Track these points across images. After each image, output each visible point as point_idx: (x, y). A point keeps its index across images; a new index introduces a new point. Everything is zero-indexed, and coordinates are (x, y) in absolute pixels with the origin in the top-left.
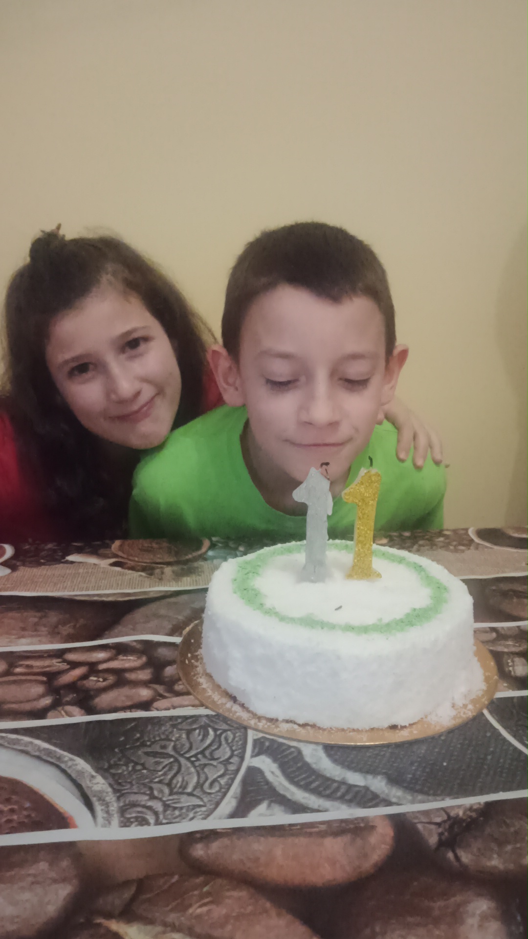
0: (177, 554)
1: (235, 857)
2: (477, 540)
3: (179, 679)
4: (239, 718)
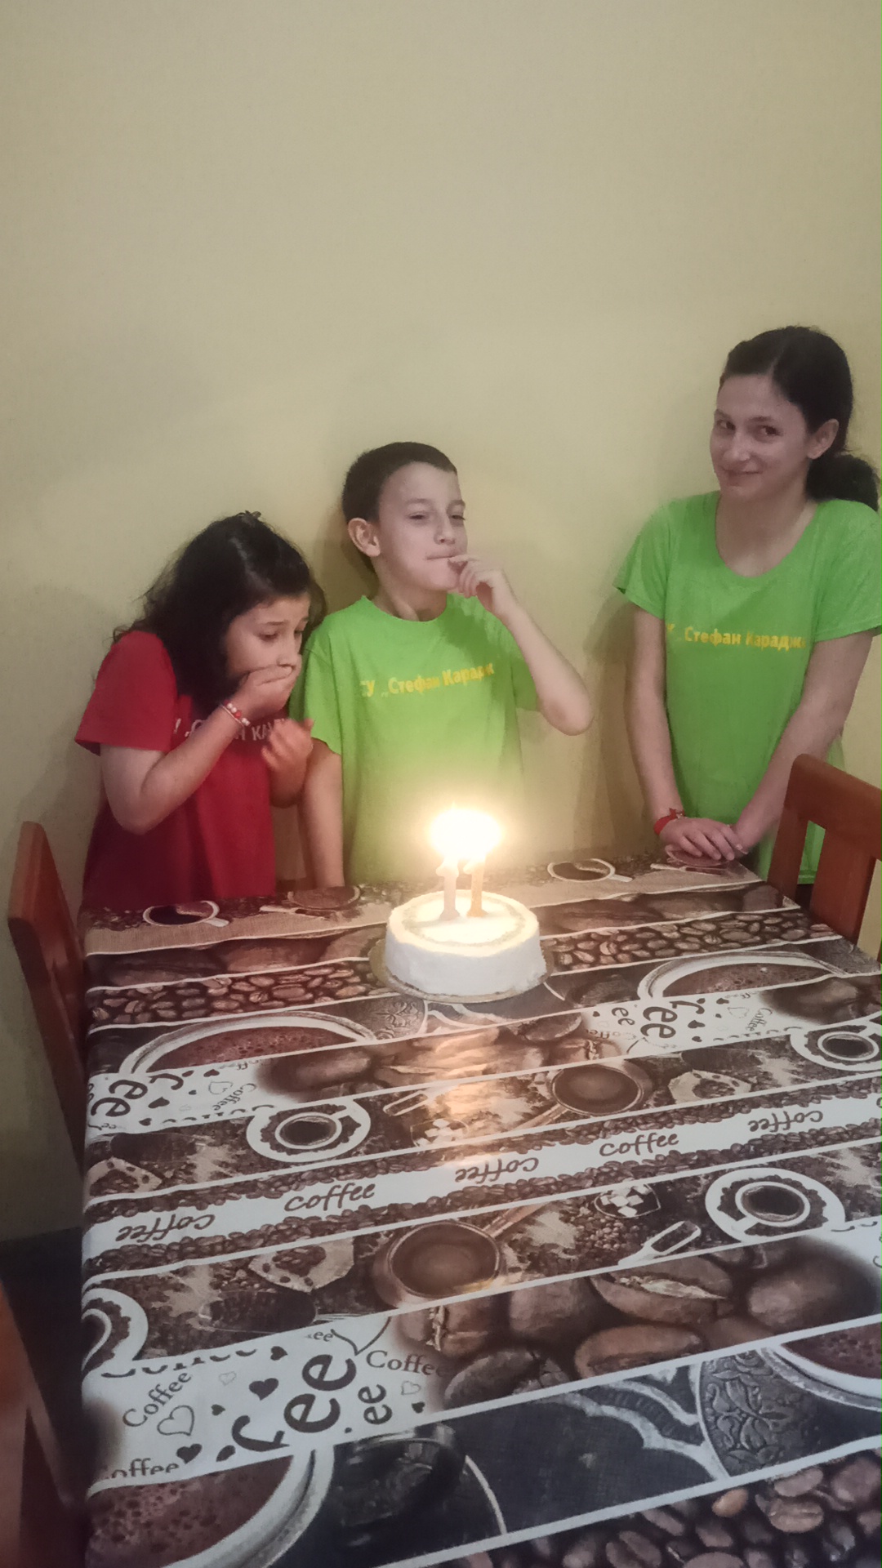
0: (338, 902)
2: (553, 875)
3: (377, 980)
4: (418, 995)
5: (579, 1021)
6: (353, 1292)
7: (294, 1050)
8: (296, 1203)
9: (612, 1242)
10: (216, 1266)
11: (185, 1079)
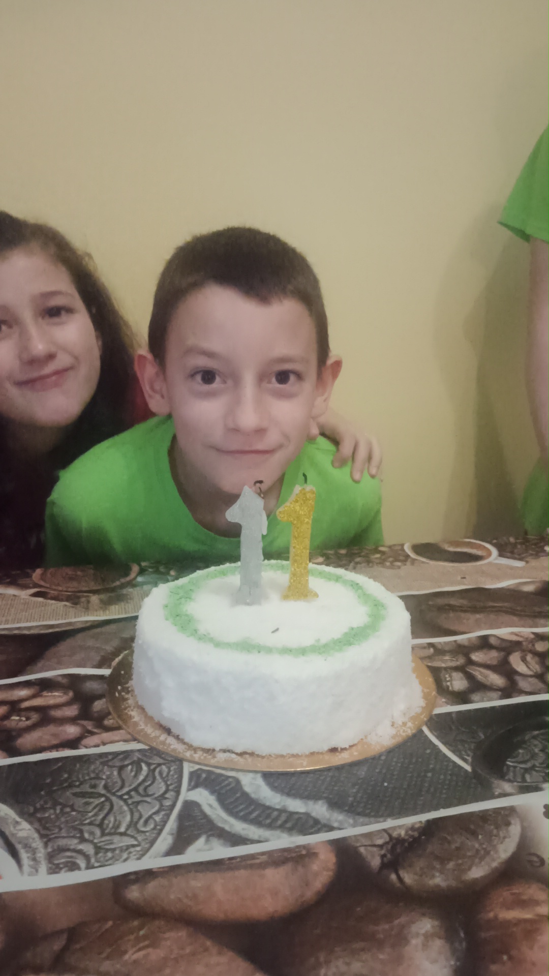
0: (103, 580)
1: (172, 897)
2: (413, 555)
3: (109, 713)
4: (174, 750)
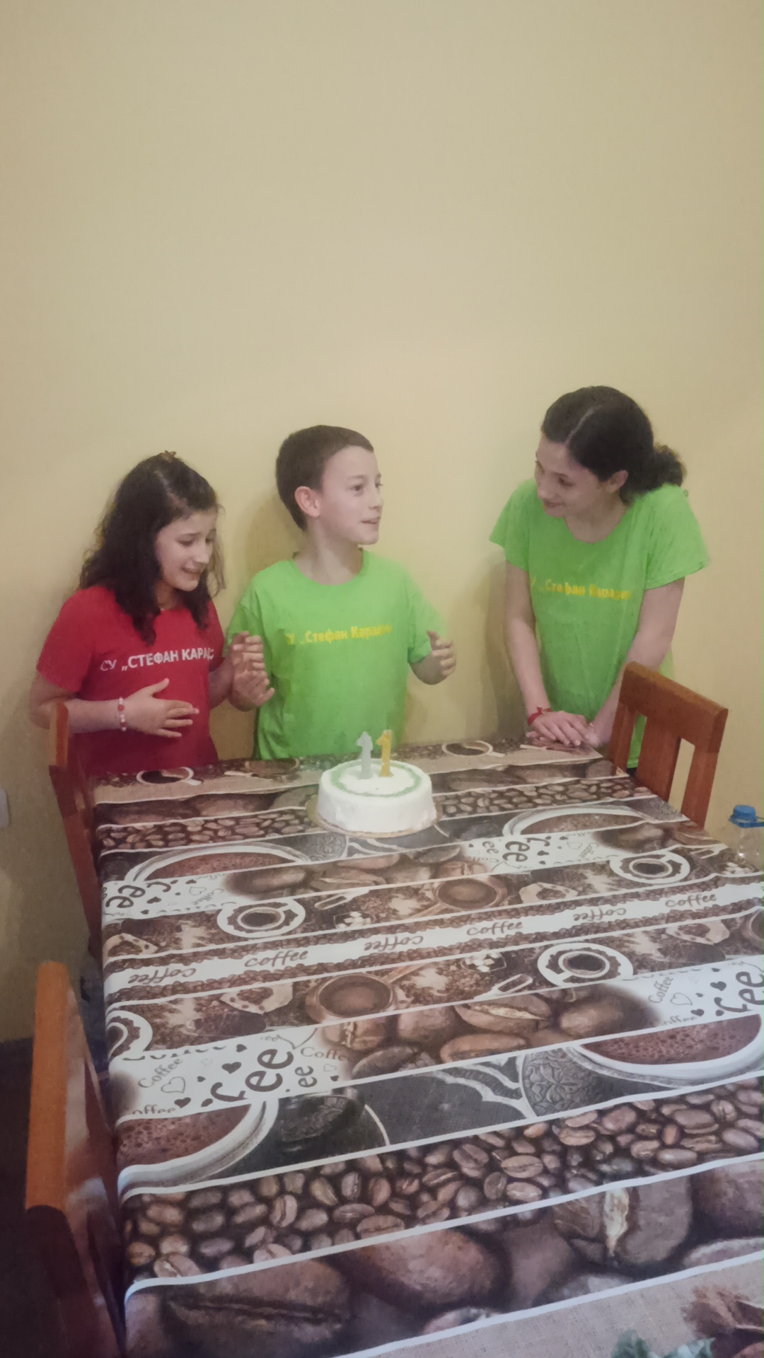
2: (446, 751)
3: (311, 822)
4: (341, 832)
5: (457, 851)
6: (292, 1015)
7: (252, 866)
8: (252, 962)
9: (471, 986)
10: (197, 999)
11: (172, 886)
